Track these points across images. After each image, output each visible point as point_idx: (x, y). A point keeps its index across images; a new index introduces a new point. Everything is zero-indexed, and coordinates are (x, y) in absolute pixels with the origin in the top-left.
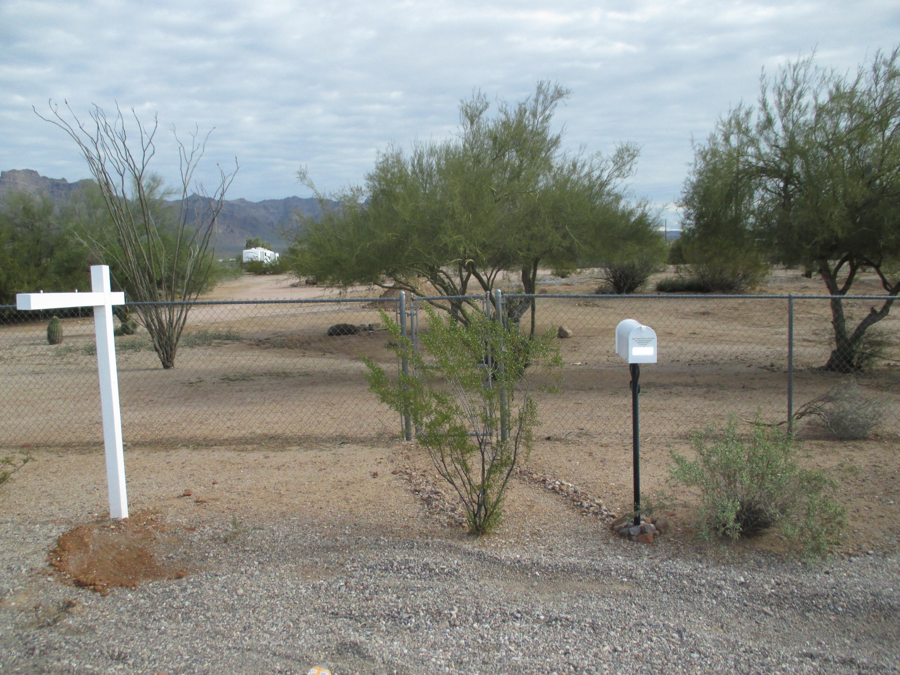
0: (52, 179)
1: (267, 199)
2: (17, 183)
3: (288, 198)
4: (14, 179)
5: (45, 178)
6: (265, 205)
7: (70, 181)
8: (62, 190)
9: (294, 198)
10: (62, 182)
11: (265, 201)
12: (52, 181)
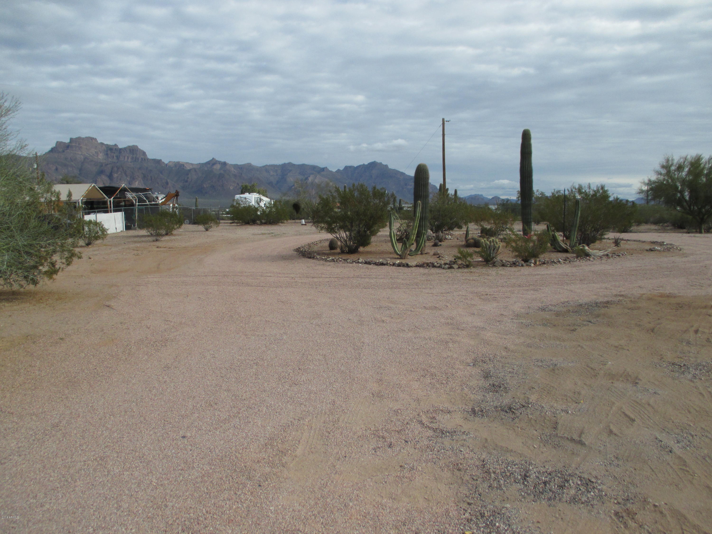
0: (107, 145)
1: (268, 164)
2: (81, 147)
3: (285, 163)
4: (79, 144)
5: (102, 144)
6: (266, 169)
7: (120, 146)
8: (115, 153)
9: (289, 163)
10: (115, 147)
11: (267, 165)
12: (107, 146)
